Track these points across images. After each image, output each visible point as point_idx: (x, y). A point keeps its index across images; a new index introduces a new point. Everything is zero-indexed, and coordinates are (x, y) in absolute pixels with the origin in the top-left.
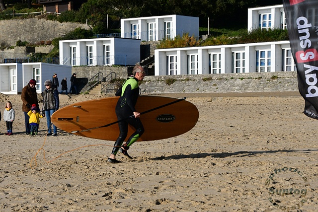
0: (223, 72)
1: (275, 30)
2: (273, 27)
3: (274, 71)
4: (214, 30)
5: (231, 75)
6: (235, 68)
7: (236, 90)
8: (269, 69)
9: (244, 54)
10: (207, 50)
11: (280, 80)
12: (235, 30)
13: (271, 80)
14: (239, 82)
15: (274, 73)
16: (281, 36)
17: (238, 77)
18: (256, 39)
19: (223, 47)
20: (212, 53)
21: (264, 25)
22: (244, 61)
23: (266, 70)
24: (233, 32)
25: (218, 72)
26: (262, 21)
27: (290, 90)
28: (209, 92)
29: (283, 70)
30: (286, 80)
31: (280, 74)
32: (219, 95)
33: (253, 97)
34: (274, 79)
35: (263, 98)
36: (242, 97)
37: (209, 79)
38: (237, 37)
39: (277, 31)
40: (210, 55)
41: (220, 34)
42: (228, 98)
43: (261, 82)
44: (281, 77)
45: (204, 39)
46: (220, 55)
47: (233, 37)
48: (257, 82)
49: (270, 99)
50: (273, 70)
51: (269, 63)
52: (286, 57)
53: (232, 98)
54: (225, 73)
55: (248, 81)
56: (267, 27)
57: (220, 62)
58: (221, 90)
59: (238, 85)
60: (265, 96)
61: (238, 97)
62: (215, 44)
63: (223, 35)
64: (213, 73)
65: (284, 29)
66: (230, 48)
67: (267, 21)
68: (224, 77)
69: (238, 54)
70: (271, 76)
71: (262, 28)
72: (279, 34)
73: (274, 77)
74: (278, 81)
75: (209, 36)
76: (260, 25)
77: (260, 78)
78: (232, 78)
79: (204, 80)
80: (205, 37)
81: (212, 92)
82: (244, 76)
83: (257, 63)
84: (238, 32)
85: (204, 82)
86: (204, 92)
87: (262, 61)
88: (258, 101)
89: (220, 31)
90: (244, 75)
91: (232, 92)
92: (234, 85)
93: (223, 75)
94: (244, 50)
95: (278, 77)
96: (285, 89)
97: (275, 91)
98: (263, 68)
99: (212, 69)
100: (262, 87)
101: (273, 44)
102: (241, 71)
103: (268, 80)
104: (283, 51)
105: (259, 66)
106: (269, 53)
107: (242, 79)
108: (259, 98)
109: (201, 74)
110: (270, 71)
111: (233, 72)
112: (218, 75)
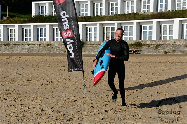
0: (17, 40)
1: (49, 16)
2: (47, 14)
3: (48, 41)
4: (11, 14)
5: (22, 42)
6: (25, 38)
7: (25, 51)
8: (45, 39)
9: (30, 29)
10: (7, 26)
11: (52, 46)
12: (24, 15)
13: (47, 46)
14: (27, 47)
15: (48, 42)
16: (53, 20)
17: (27, 44)
18: (37, 21)
19: (17, 25)
20: (10, 28)
21: (42, 12)
22: (30, 34)
23: (44, 40)
24: (23, 16)
25: (14, 40)
26: (41, 10)
27: (58, 52)
28: (8, 53)
29: (54, 40)
30: (55, 46)
31: (52, 43)
32: (14, 55)
33: (36, 56)
34: (49, 46)
35: (42, 57)
36: (29, 56)
37: (8, 44)
38: (25, 19)
40: (8, 29)
41: (15, 16)
42: (20, 57)
44: (53, 44)
45: (4, 19)
46: (15, 29)
47: (23, 19)
48: (38, 47)
49: (46, 57)
51: (45, 36)
52: (55, 33)
53: (23, 57)
54: (18, 40)
55: (33, 46)
56: (44, 14)
57: (15, 34)
58: (15, 52)
59: (26, 49)
60: (43, 56)
61: (26, 56)
62: (11, 22)
63: (17, 17)
64: (11, 41)
65: (54, 15)
66: (21, 26)
67: (44, 10)
68: (18, 43)
69: (27, 30)
70: (46, 44)
71: (41, 14)
72: (51, 18)
73: (48, 45)
74: (50, 47)
75: (7, 18)
76: (40, 12)
77: (40, 45)
78: (23, 44)
79: (5, 45)
80: (5, 18)
81: (10, 52)
83: (38, 36)
84: (26, 16)
85: (4, 46)
86: (4, 52)
87: (42, 35)
88: (39, 59)
89: (15, 15)
90: (30, 42)
91: (23, 53)
92: (24, 49)
93: (17, 42)
94: (30, 27)
95: (51, 44)
96: (55, 52)
97: (49, 53)
98: (42, 39)
99: (10, 38)
100: (41, 50)
101: (48, 24)
102: (28, 40)
103: (45, 46)
104: (54, 29)
105: (40, 37)
106: (45, 29)
107: (29, 45)
108: (39, 57)
109: (3, 41)
110: (46, 41)
111: (23, 40)
112: (13, 42)
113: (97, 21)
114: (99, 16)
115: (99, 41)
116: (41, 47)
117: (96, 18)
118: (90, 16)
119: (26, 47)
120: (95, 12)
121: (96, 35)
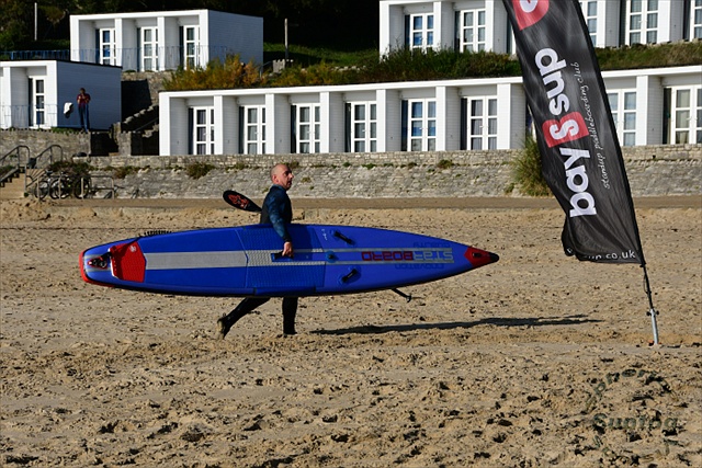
0: (324, 149)
1: (443, 53)
2: (436, 46)
3: (444, 149)
4: (297, 49)
5: (344, 157)
6: (353, 140)
7: (356, 193)
8: (431, 143)
9: (373, 107)
10: (288, 96)
11: (459, 171)
12: (346, 51)
13: (438, 169)
14: (363, 173)
15: (444, 153)
16: (458, 67)
17: (362, 161)
18: (399, 73)
19: (325, 91)
20: (299, 105)
21: (417, 40)
22: (373, 126)
23: (425, 148)
24: (343, 56)
25: (312, 150)
26: (412, 31)
27: (480, 194)
29: (463, 147)
30: (471, 170)
31: (458, 157)
32: (319, 204)
33: (400, 208)
34: (445, 168)
35: (423, 212)
36: (374, 208)
37: (295, 166)
38: (354, 67)
39: (448, 56)
40: (293, 108)
41: (315, 60)
42: (343, 211)
43: (415, 175)
44: (461, 162)
45: (276, 70)
46: (317, 109)
47: (346, 68)
48: (406, 175)
49: (438, 214)
50: (440, 146)
51: (431, 131)
52: (469, 118)
53: (352, 211)
54: (330, 151)
55: (385, 171)
56: (424, 46)
57: (317, 127)
58: (321, 192)
59: (360, 182)
60: (429, 208)
61: (366, 209)
62: (304, 84)
63: (323, 64)
64: (302, 151)
65: (462, 50)
66: (342, 94)
67: (424, 30)
68: (329, 161)
69: (361, 109)
70: (437, 161)
71: (411, 47)
72: (453, 62)
73: (444, 164)
75: (286, 63)
76: (407, 40)
77: (412, 165)
78: (347, 165)
80: (279, 65)
81: (300, 196)
82: (374, 160)
83: (404, 131)
84: (355, 56)
87: (416, 125)
88: (413, 219)
89: (311, 52)
90: (376, 157)
91: (348, 196)
92: (351, 182)
93: (325, 156)
94: (375, 98)
95: (455, 162)
96: (469, 191)
97: (447, 196)
98: (417, 142)
99: (298, 141)
100: (417, 185)
101: (440, 86)
102: (367, 149)
103: (429, 171)
104: (464, 102)
105: (410, 137)
106: (432, 106)
107: (370, 167)
108: (414, 212)
109: (273, 153)
110: (434, 150)
111: (347, 149)
112: (312, 155)
113: (636, 65)
114: (645, 47)
115: (646, 148)
116: (417, 172)
117: (631, 57)
118: (607, 48)
119: (361, 176)
120: (628, 31)
121: (631, 122)
